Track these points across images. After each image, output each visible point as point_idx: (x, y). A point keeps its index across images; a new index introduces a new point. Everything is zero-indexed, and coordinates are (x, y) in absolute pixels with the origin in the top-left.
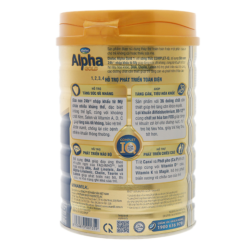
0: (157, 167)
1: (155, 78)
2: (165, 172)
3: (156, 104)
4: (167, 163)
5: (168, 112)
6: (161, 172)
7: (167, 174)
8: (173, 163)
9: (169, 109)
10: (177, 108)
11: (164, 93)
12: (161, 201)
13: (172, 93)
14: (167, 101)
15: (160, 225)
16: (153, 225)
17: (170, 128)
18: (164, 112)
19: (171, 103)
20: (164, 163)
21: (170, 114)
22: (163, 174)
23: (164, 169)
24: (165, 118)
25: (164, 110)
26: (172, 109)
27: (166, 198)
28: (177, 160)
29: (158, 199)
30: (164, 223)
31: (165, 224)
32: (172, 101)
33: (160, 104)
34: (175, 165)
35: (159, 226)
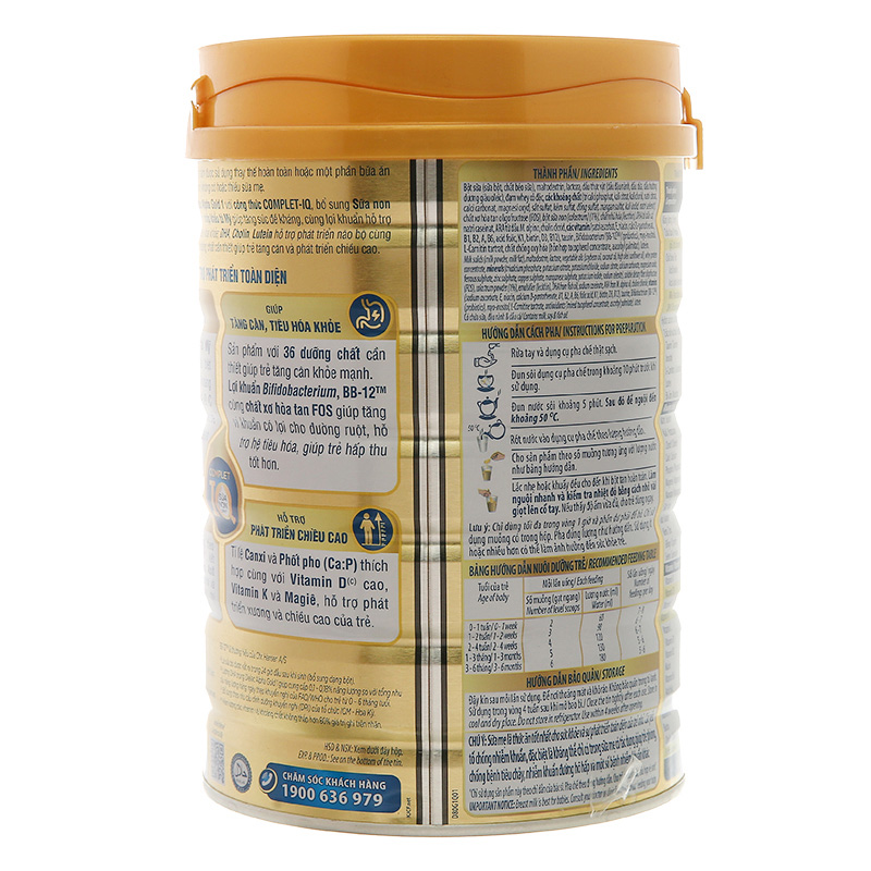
0: (279, 578)
1: (267, 272)
2: (302, 600)
3: (273, 362)
4: (311, 573)
5: (309, 392)
6: (289, 597)
7: (308, 610)
8: (334, 575)
9: (312, 382)
10: (349, 383)
11: (301, 327)
12: (293, 701)
13: (332, 327)
14: (304, 354)
15: (290, 783)
16: (271, 775)
17: (318, 450)
18: (296, 392)
19: (321, 363)
20: (297, 570)
21: (319, 400)
22: (296, 608)
23: (300, 590)
24: (301, 411)
25: (297, 383)
26: (326, 383)
27: (308, 692)
28: (352, 567)
29: (283, 690)
30: (302, 779)
31: (306, 785)
32: (327, 355)
33: (282, 362)
34: (343, 583)
35: (285, 786)
